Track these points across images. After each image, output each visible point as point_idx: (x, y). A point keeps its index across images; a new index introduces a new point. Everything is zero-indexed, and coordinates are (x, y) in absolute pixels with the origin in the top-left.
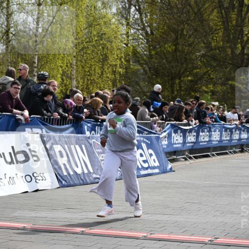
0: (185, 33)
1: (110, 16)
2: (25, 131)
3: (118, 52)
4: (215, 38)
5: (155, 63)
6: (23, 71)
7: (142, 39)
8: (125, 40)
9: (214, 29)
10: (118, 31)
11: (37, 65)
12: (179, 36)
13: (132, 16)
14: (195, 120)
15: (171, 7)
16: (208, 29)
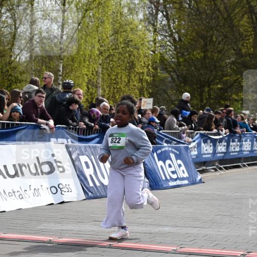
0: (215, 40)
1: (136, 22)
2: (50, 141)
3: (146, 59)
4: (245, 44)
5: (183, 70)
6: (48, 80)
7: (170, 46)
8: (152, 47)
9: (244, 36)
10: (146, 38)
11: (62, 73)
12: (208, 43)
13: (159, 22)
14: (225, 129)
15: (200, 13)
16: (237, 35)
